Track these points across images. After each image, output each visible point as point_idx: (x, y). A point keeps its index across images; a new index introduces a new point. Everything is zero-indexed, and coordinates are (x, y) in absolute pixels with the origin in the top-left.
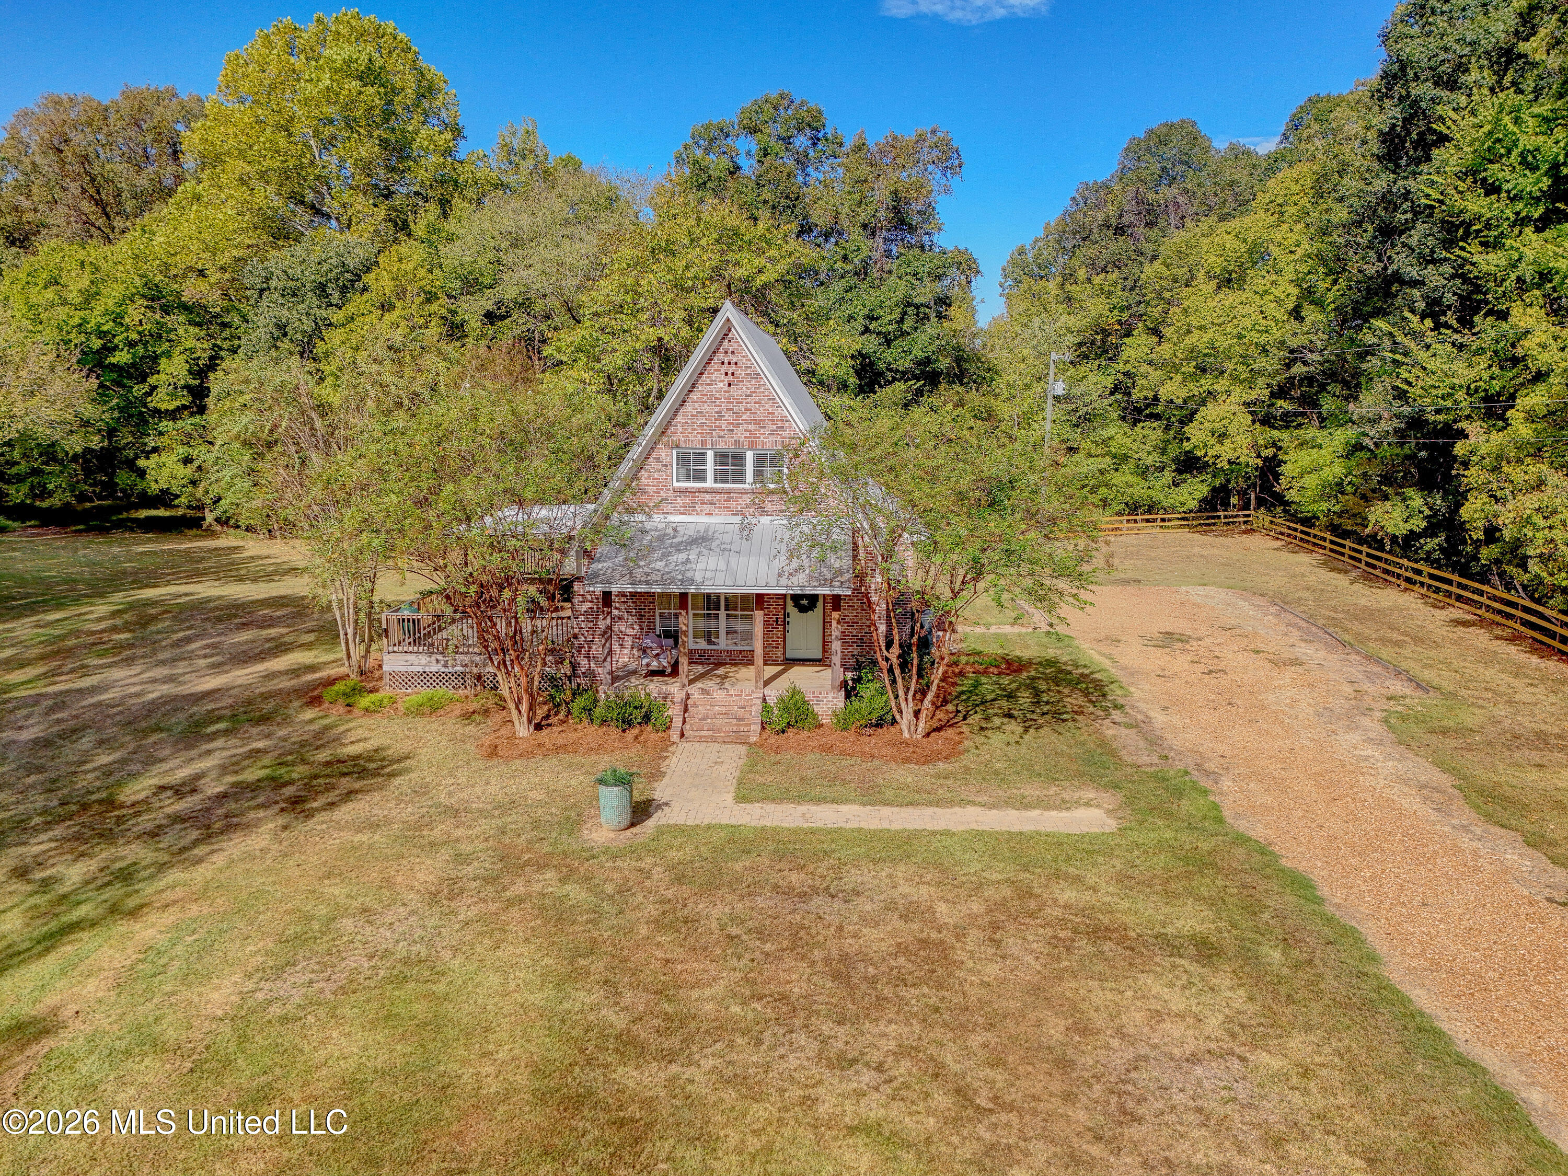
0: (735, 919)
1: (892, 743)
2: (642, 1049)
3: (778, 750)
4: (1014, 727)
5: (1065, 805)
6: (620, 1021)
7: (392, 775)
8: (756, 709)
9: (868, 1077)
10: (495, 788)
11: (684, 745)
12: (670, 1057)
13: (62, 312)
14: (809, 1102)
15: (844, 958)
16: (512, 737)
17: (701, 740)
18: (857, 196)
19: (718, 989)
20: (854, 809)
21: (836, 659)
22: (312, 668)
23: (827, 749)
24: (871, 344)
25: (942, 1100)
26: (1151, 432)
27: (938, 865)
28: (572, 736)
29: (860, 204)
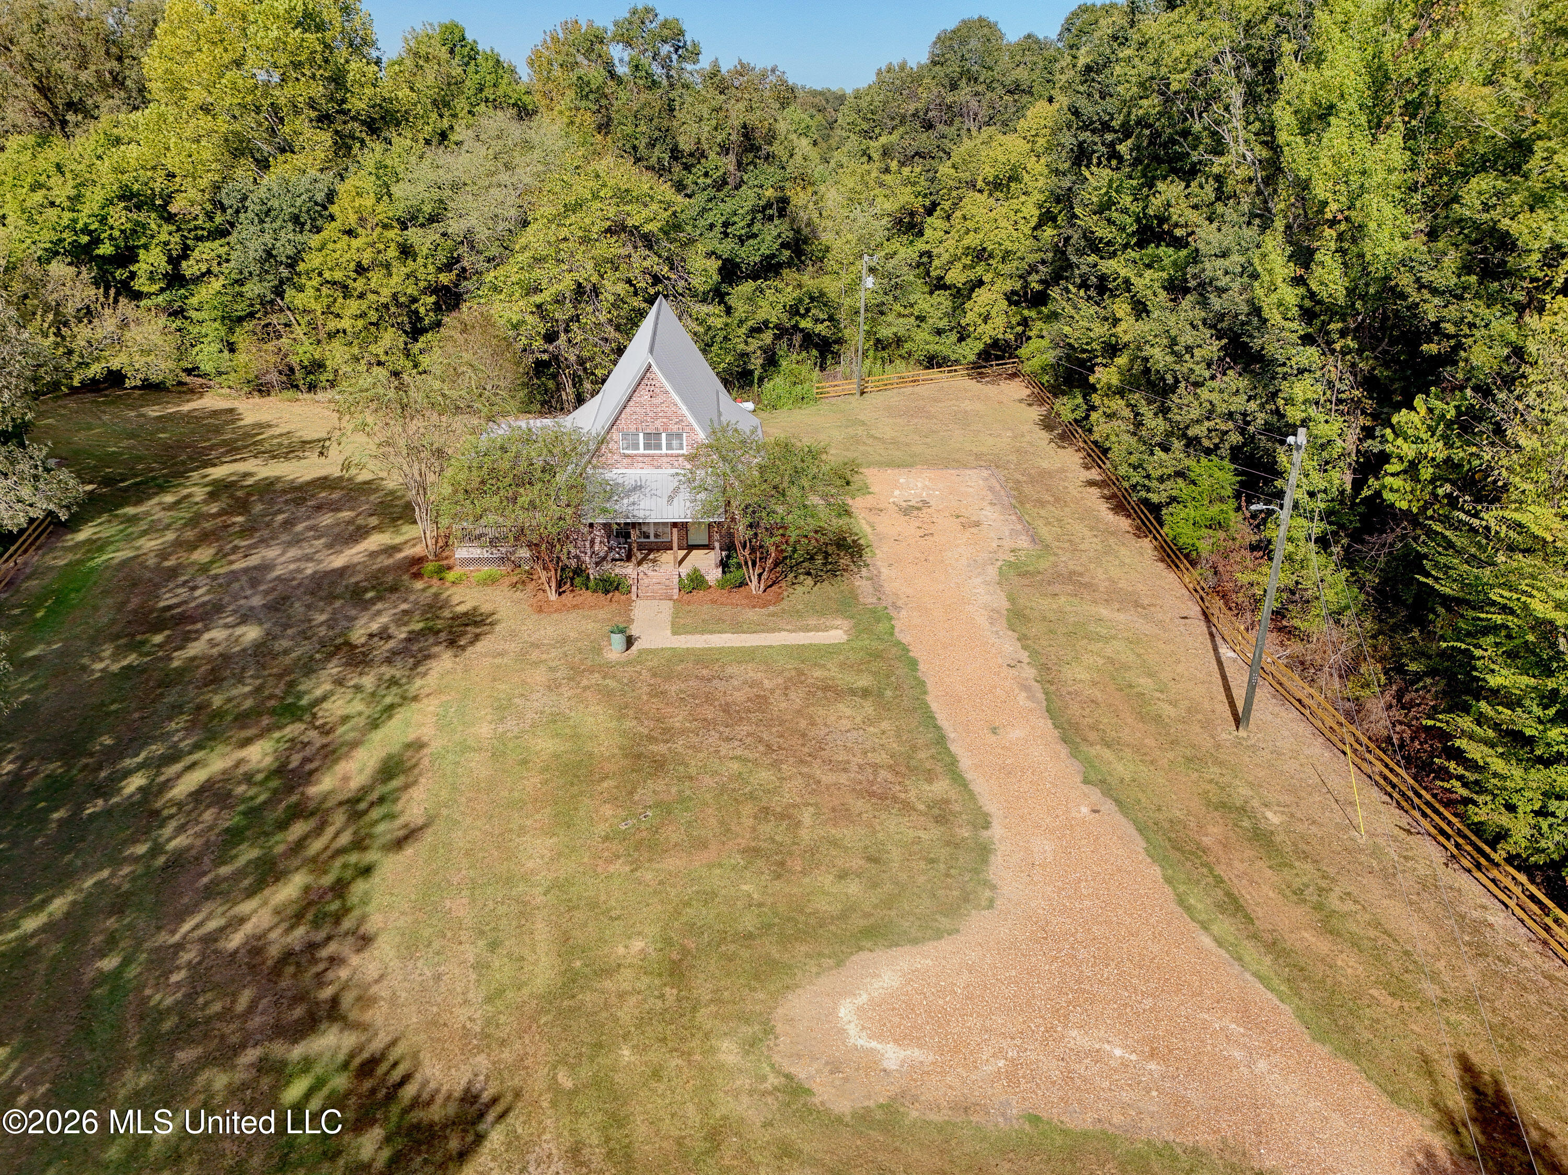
0: (681, 691)
1: (747, 597)
2: (656, 740)
3: (689, 603)
4: (809, 581)
5: (826, 629)
6: (646, 732)
7: (491, 624)
8: (676, 580)
9: (737, 743)
10: (550, 631)
11: (639, 602)
12: (667, 741)
13: (52, 213)
14: (717, 752)
15: (727, 704)
16: (548, 601)
17: (647, 598)
18: (714, 122)
19: (680, 718)
20: (728, 636)
21: (717, 545)
22: (395, 549)
23: (714, 602)
24: (727, 248)
25: (761, 748)
26: (943, 299)
27: (766, 663)
28: (579, 599)
29: (716, 129)
